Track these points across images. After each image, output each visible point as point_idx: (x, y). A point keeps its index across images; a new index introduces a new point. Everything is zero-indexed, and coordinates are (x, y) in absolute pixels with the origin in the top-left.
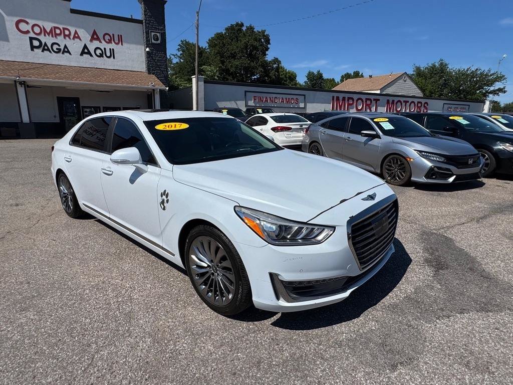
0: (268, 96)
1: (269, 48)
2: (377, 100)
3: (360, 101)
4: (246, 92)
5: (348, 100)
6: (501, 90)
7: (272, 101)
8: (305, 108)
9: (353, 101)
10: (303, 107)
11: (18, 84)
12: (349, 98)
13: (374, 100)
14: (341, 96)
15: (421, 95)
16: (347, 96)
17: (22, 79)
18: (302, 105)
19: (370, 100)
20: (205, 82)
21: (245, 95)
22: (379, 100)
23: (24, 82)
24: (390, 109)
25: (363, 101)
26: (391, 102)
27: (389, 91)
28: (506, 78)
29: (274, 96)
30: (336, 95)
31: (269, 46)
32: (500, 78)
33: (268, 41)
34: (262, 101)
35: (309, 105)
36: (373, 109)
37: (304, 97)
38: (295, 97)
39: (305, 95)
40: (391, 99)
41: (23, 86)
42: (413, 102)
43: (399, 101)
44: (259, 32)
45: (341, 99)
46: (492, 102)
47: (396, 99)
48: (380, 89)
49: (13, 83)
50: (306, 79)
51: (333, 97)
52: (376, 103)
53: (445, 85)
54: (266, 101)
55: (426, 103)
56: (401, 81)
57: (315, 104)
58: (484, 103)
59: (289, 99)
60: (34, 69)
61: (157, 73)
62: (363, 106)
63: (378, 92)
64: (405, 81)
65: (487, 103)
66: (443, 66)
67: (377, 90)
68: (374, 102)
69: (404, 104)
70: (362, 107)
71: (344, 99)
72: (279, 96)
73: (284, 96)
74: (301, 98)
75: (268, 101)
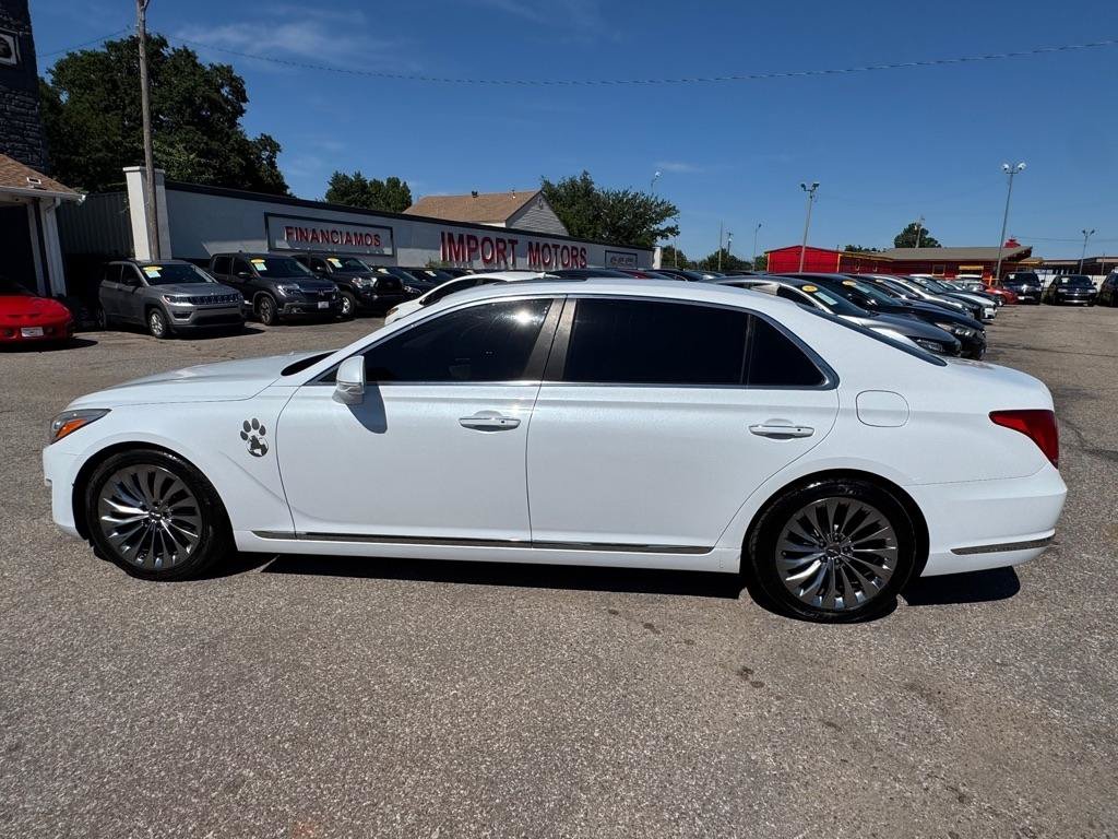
0: (317, 226)
2: (513, 242)
3: (487, 244)
4: (267, 215)
5: (469, 243)
6: (673, 231)
7: (328, 240)
8: (393, 256)
9: (477, 244)
10: (390, 253)
12: (470, 238)
13: (511, 241)
14: (456, 232)
15: (566, 234)
16: (466, 232)
18: (388, 251)
19: (502, 241)
20: (169, 187)
21: (267, 223)
22: (516, 242)
24: (535, 259)
25: (492, 246)
26: (534, 246)
27: (520, 224)
28: (677, 212)
29: (331, 227)
30: (447, 229)
31: (244, 105)
32: (670, 211)
34: (307, 239)
35: (401, 252)
36: (510, 260)
37: (388, 232)
38: (373, 231)
39: (391, 229)
40: (534, 240)
42: (565, 247)
43: (546, 245)
44: (216, 69)
45: (456, 238)
46: (667, 251)
47: (542, 241)
48: (507, 221)
50: (329, 189)
51: (443, 234)
52: (513, 248)
53: (597, 217)
54: (315, 238)
55: (583, 249)
56: (536, 208)
57: (411, 250)
58: (654, 251)
59: (361, 235)
62: (493, 254)
63: (503, 225)
64: (541, 207)
65: (658, 251)
66: (587, 183)
67: (501, 222)
68: (509, 246)
69: (553, 250)
70: (492, 257)
71: (461, 238)
72: (338, 228)
73: (352, 229)
74: (384, 235)
75: (317, 239)
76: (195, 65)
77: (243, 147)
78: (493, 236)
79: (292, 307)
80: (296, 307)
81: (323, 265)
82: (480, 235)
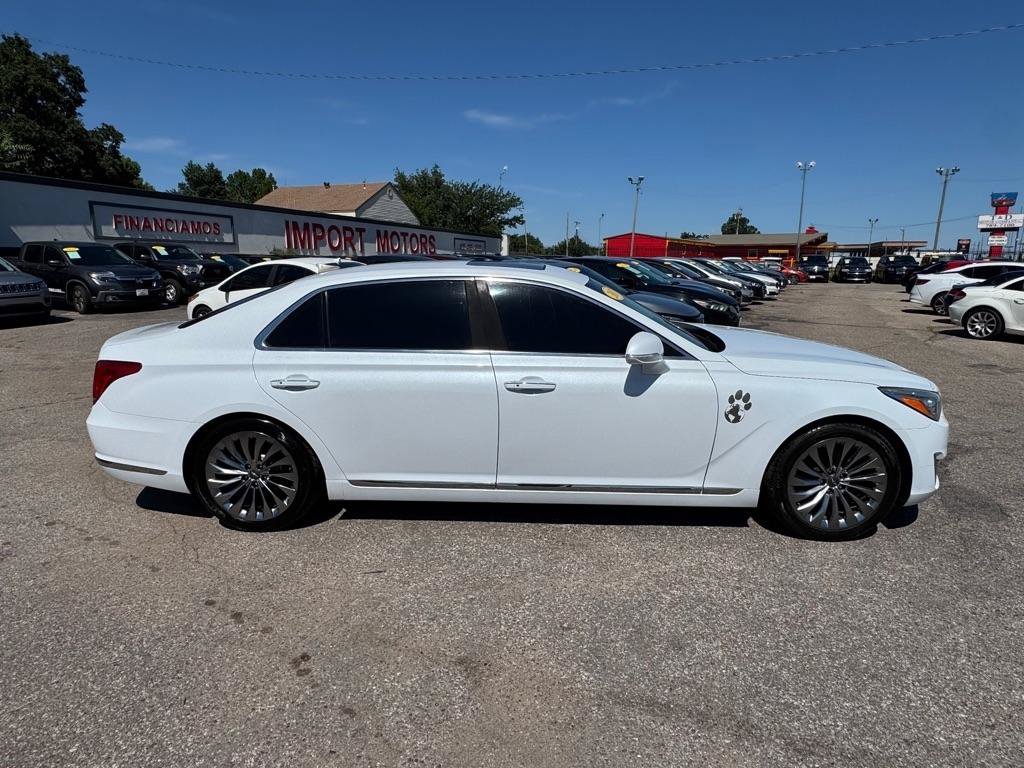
0: (151, 215)
1: (83, 101)
2: (361, 231)
3: (334, 232)
4: (92, 204)
5: (314, 231)
6: (518, 220)
7: (161, 228)
8: (235, 244)
9: (323, 231)
10: (232, 241)
12: (316, 226)
13: (355, 229)
14: (301, 220)
15: (416, 222)
16: (311, 221)
18: (228, 238)
19: (350, 229)
21: (92, 212)
22: (364, 230)
24: (383, 246)
25: (339, 232)
26: (382, 234)
27: (369, 214)
28: (521, 203)
29: (166, 215)
30: (292, 218)
31: (82, 95)
32: (514, 202)
33: (78, 84)
34: (138, 227)
35: (242, 238)
36: (358, 246)
37: (229, 220)
38: (211, 220)
39: (231, 218)
40: (382, 228)
42: (414, 235)
43: (394, 233)
44: (50, 58)
45: (301, 226)
46: (512, 238)
47: (391, 229)
48: (356, 211)
50: (183, 180)
51: (287, 223)
52: (361, 235)
53: (447, 207)
54: (147, 226)
55: (432, 237)
56: (386, 197)
58: (501, 238)
59: (199, 223)
62: (340, 242)
63: (353, 215)
64: (391, 198)
65: (505, 238)
66: (438, 176)
67: (352, 211)
68: (357, 234)
69: (402, 238)
70: (340, 245)
71: (306, 226)
72: (172, 216)
73: (188, 218)
74: (224, 223)
75: (150, 227)
76: (29, 53)
77: (81, 137)
78: (340, 224)
79: (107, 295)
80: (112, 294)
81: (147, 252)
82: (326, 223)
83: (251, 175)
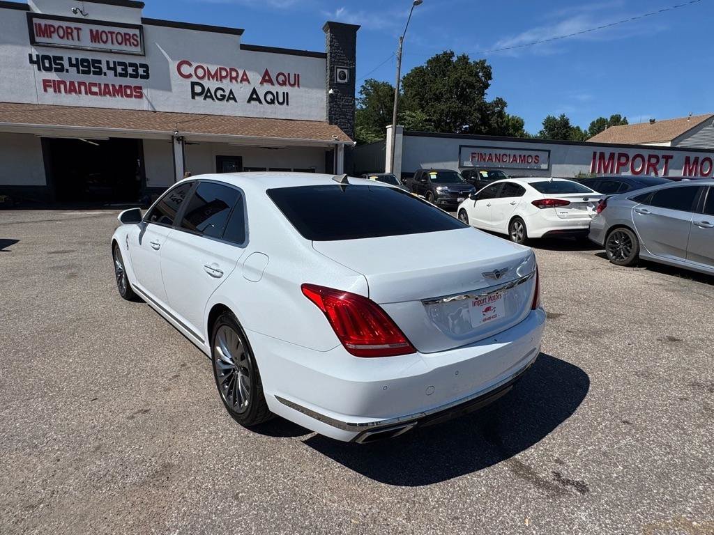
0: (494, 152)
1: (489, 85)
2: (667, 158)
3: (639, 159)
4: (461, 146)
5: (619, 159)
7: (499, 160)
8: (548, 170)
9: (628, 160)
10: (546, 168)
11: (175, 140)
12: (620, 155)
13: (663, 157)
14: (607, 152)
16: (617, 151)
17: (182, 133)
19: (656, 157)
20: (405, 134)
21: (460, 153)
22: (671, 157)
23: (182, 137)
24: (691, 172)
25: (643, 160)
26: (692, 160)
27: (688, 143)
29: (503, 152)
30: (599, 150)
31: (490, 82)
33: (488, 75)
34: (484, 160)
35: (555, 167)
37: (547, 153)
38: (534, 154)
39: (549, 151)
40: (693, 156)
41: (181, 142)
43: (707, 159)
44: (477, 63)
45: (607, 156)
47: (702, 156)
48: (672, 141)
49: (170, 139)
50: (542, 128)
51: (595, 153)
52: (667, 163)
54: (491, 159)
56: (710, 127)
57: (565, 165)
59: (524, 156)
60: (194, 120)
61: (340, 121)
62: (643, 167)
63: (668, 144)
67: (667, 141)
68: (662, 161)
70: (642, 169)
71: (612, 155)
72: (508, 152)
73: (518, 153)
74: (544, 156)
79: (442, 200)
81: (476, 176)
83: (609, 120)
